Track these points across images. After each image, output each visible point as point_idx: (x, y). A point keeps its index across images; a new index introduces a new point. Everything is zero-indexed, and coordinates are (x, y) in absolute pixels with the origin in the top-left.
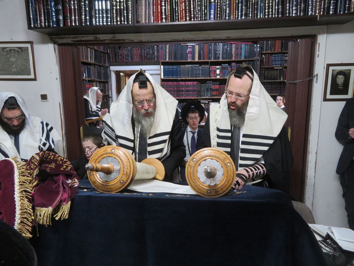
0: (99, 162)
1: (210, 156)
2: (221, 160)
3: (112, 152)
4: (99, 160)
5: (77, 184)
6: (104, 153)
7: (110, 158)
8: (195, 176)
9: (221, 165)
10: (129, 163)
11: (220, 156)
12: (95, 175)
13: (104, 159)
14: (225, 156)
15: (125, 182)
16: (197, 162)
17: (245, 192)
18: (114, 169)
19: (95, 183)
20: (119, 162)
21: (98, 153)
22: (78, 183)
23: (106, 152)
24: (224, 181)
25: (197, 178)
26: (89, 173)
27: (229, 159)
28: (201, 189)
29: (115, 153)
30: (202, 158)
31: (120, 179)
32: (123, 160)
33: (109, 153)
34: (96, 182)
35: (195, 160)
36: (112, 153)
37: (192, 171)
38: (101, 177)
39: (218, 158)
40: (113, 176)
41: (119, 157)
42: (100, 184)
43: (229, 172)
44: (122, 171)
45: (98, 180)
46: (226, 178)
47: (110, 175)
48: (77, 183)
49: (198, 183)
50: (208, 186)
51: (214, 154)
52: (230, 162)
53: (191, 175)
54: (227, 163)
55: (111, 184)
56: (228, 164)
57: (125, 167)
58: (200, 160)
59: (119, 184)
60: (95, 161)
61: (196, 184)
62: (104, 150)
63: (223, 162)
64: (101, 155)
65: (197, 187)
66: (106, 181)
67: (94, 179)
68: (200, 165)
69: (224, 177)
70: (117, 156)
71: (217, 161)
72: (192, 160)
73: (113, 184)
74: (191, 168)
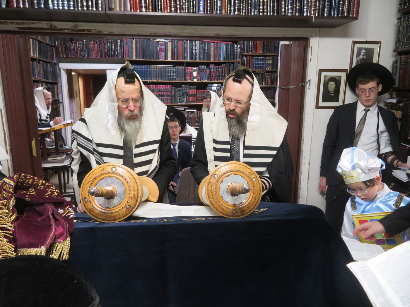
0: (96, 185)
1: (233, 171)
2: (246, 175)
3: (113, 171)
4: (96, 182)
5: (72, 214)
6: (102, 172)
7: (110, 179)
8: (218, 195)
9: (247, 180)
10: (135, 183)
11: (244, 170)
12: (92, 201)
13: (103, 180)
14: (250, 171)
15: (132, 207)
16: (219, 179)
17: (265, 209)
18: (117, 192)
19: (93, 211)
20: (123, 183)
21: (93, 173)
22: (74, 213)
23: (105, 172)
24: (251, 198)
25: (219, 197)
26: (83, 199)
27: (254, 173)
28: (225, 209)
29: (117, 172)
30: (225, 174)
31: (125, 205)
32: (129, 180)
33: (109, 173)
34: (95, 210)
35: (216, 176)
36: (113, 173)
37: (213, 189)
38: (101, 203)
39: (243, 173)
40: (116, 201)
41: (123, 177)
42: (99, 212)
43: (256, 187)
44: (128, 194)
45: (97, 207)
46: (252, 195)
47: (112, 200)
48: (72, 212)
49: (222, 203)
50: (232, 205)
51: (237, 169)
52: (255, 177)
53: (213, 194)
54: (252, 178)
55: (114, 211)
56: (254, 179)
57: (132, 189)
58: (222, 176)
59: (125, 210)
60: (90, 183)
61: (219, 205)
62: (101, 169)
63: (249, 177)
64: (99, 176)
65: (221, 207)
66: (108, 208)
67: (92, 207)
68: (222, 182)
69: (251, 194)
70: (120, 175)
71: (242, 177)
72: (213, 176)
73: (117, 210)
74: (213, 186)
